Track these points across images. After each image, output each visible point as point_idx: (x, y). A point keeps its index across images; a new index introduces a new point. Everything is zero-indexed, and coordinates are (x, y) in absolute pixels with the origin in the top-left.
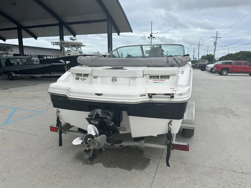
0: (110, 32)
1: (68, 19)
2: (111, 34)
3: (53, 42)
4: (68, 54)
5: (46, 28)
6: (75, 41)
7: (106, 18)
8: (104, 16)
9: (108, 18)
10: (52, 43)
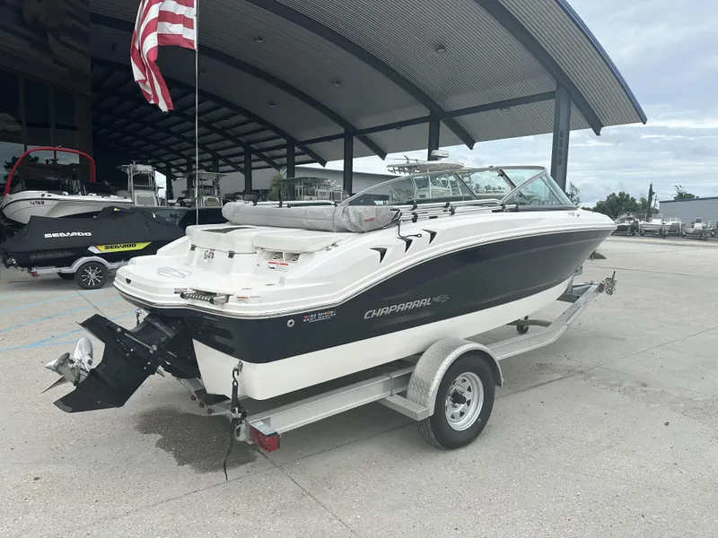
0: (562, 127)
1: (454, 103)
2: (565, 133)
3: (394, 166)
4: (421, 196)
5: (404, 129)
6: (443, 161)
7: (554, 89)
8: (548, 84)
9: (558, 88)
10: (392, 169)
